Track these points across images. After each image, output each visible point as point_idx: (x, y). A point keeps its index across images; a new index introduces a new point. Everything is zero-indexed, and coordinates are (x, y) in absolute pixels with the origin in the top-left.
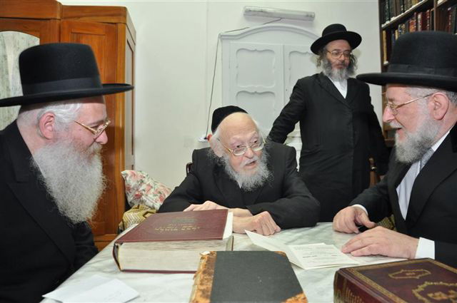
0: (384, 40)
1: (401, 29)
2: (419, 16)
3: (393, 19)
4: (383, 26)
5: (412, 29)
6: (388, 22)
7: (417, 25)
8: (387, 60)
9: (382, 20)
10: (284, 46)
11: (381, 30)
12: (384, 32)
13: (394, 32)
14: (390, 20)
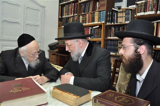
0: (60, 9)
1: (66, 7)
2: (73, 4)
3: (64, 3)
4: (60, 4)
5: (70, 7)
6: (62, 3)
7: (72, 7)
8: (61, 16)
9: (60, 2)
10: (24, 4)
11: (59, 5)
12: (60, 6)
13: (64, 7)
14: (63, 2)
